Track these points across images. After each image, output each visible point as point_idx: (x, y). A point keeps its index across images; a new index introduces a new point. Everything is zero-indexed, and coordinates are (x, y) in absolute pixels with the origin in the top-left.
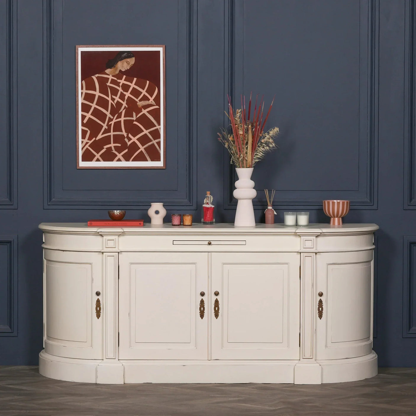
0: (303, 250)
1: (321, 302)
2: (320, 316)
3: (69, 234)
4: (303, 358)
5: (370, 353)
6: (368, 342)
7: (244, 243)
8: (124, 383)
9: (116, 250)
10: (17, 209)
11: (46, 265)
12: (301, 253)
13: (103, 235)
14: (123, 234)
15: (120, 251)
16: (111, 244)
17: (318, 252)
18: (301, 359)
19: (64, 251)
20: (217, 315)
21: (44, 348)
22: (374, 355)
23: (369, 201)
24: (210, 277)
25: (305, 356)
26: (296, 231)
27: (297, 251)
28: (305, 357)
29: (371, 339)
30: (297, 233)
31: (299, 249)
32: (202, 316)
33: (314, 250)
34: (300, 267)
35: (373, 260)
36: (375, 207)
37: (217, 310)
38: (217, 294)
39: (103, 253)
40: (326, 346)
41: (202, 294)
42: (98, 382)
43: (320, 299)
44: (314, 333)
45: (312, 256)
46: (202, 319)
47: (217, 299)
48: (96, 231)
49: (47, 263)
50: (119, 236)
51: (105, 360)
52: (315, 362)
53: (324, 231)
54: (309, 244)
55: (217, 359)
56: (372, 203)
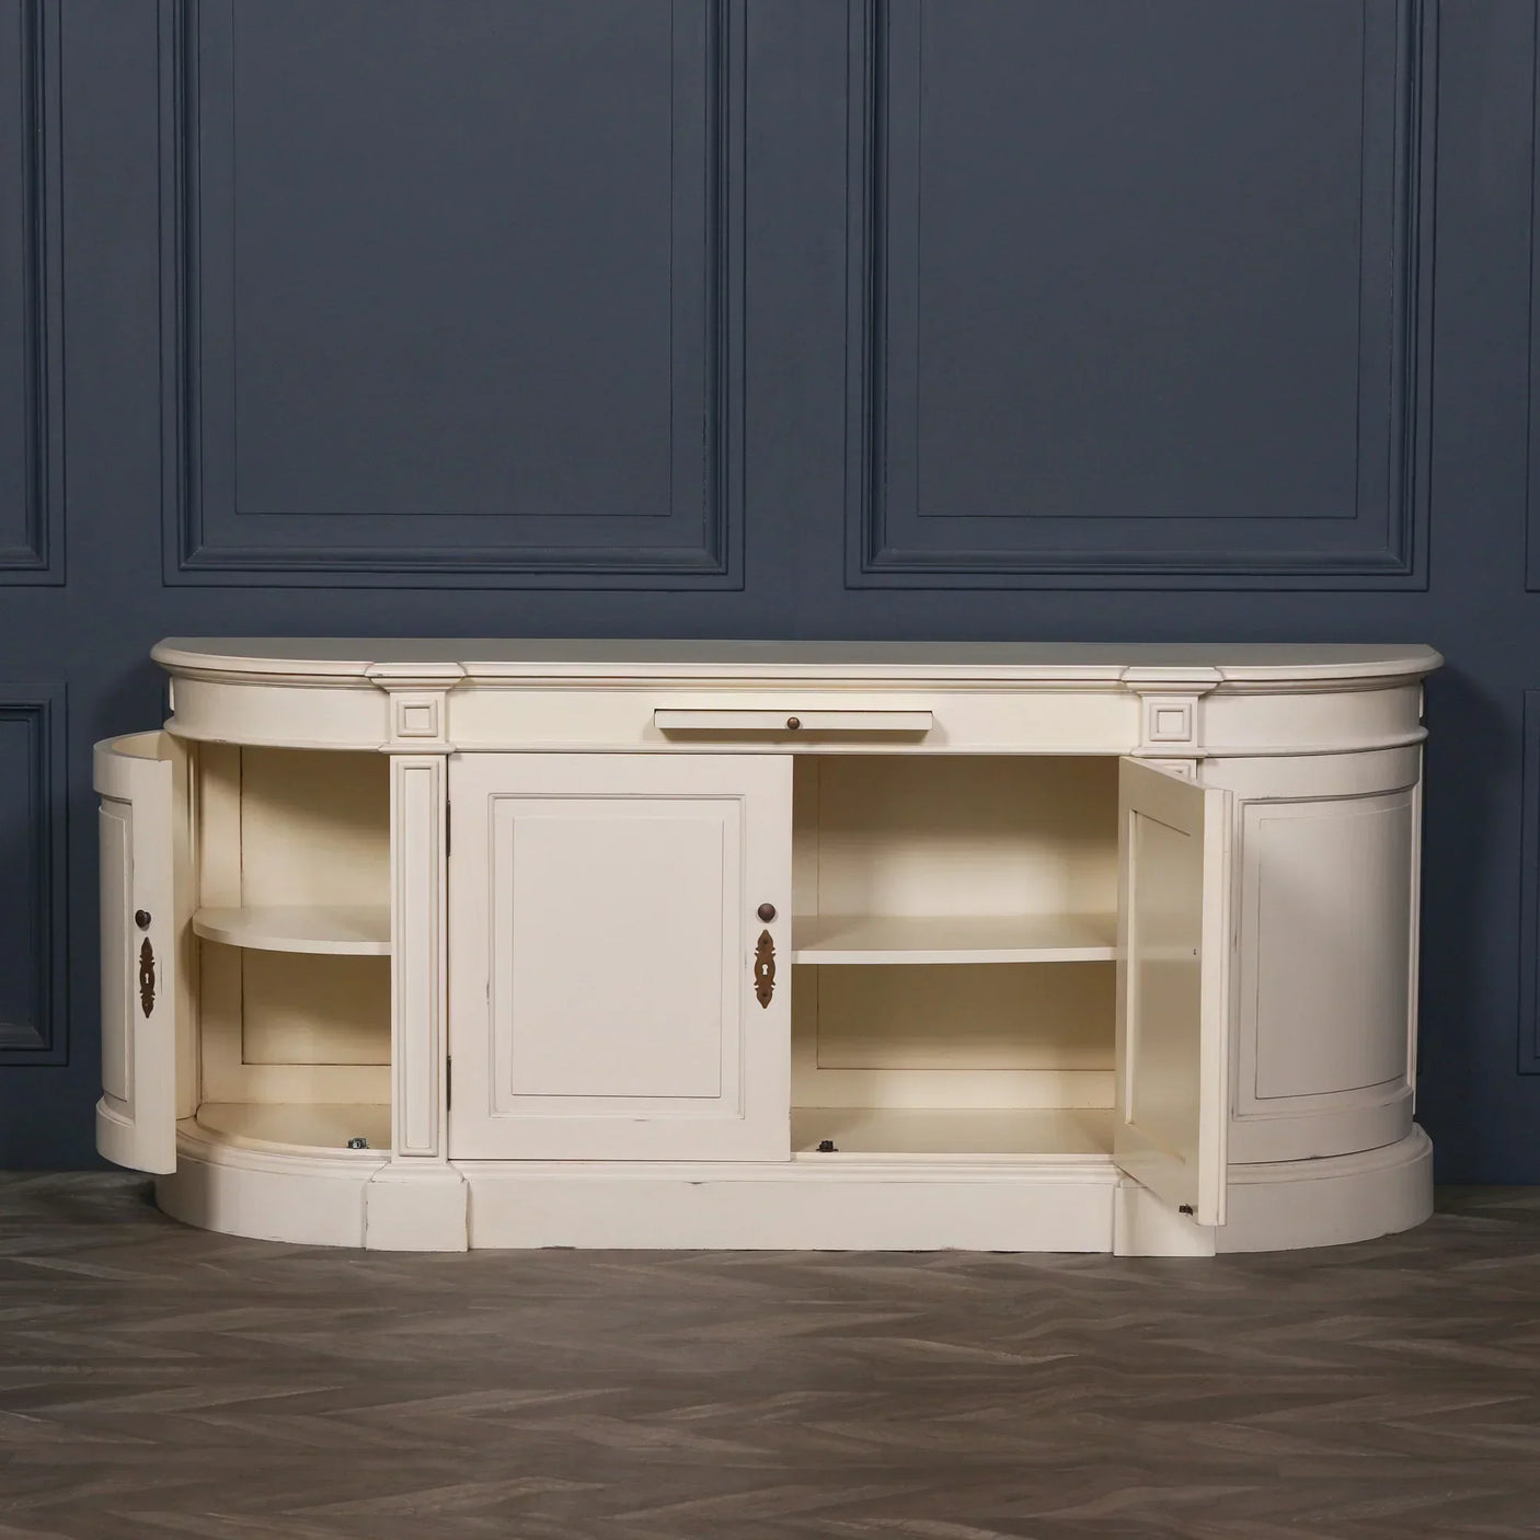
0: (1149, 748)
3: (260, 685)
5: (1404, 1134)
6: (1398, 1093)
8: (469, 1249)
9: (439, 744)
10: (64, 586)
13: (386, 688)
14: (465, 684)
15: (454, 750)
16: (418, 722)
17: (1206, 754)
19: (241, 746)
22: (1421, 1143)
23: (1394, 558)
26: (1121, 675)
27: (1128, 751)
29: (1409, 1083)
30: (1129, 684)
31: (1137, 744)
32: (765, 995)
33: (1190, 749)
35: (1420, 782)
36: (1418, 581)
39: (388, 756)
40: (1236, 1113)
41: (767, 914)
42: (371, 1245)
45: (1185, 768)
46: (765, 1007)
48: (360, 672)
50: (448, 691)
51: (395, 1159)
53: (1229, 677)
54: (1172, 725)
56: (1409, 563)
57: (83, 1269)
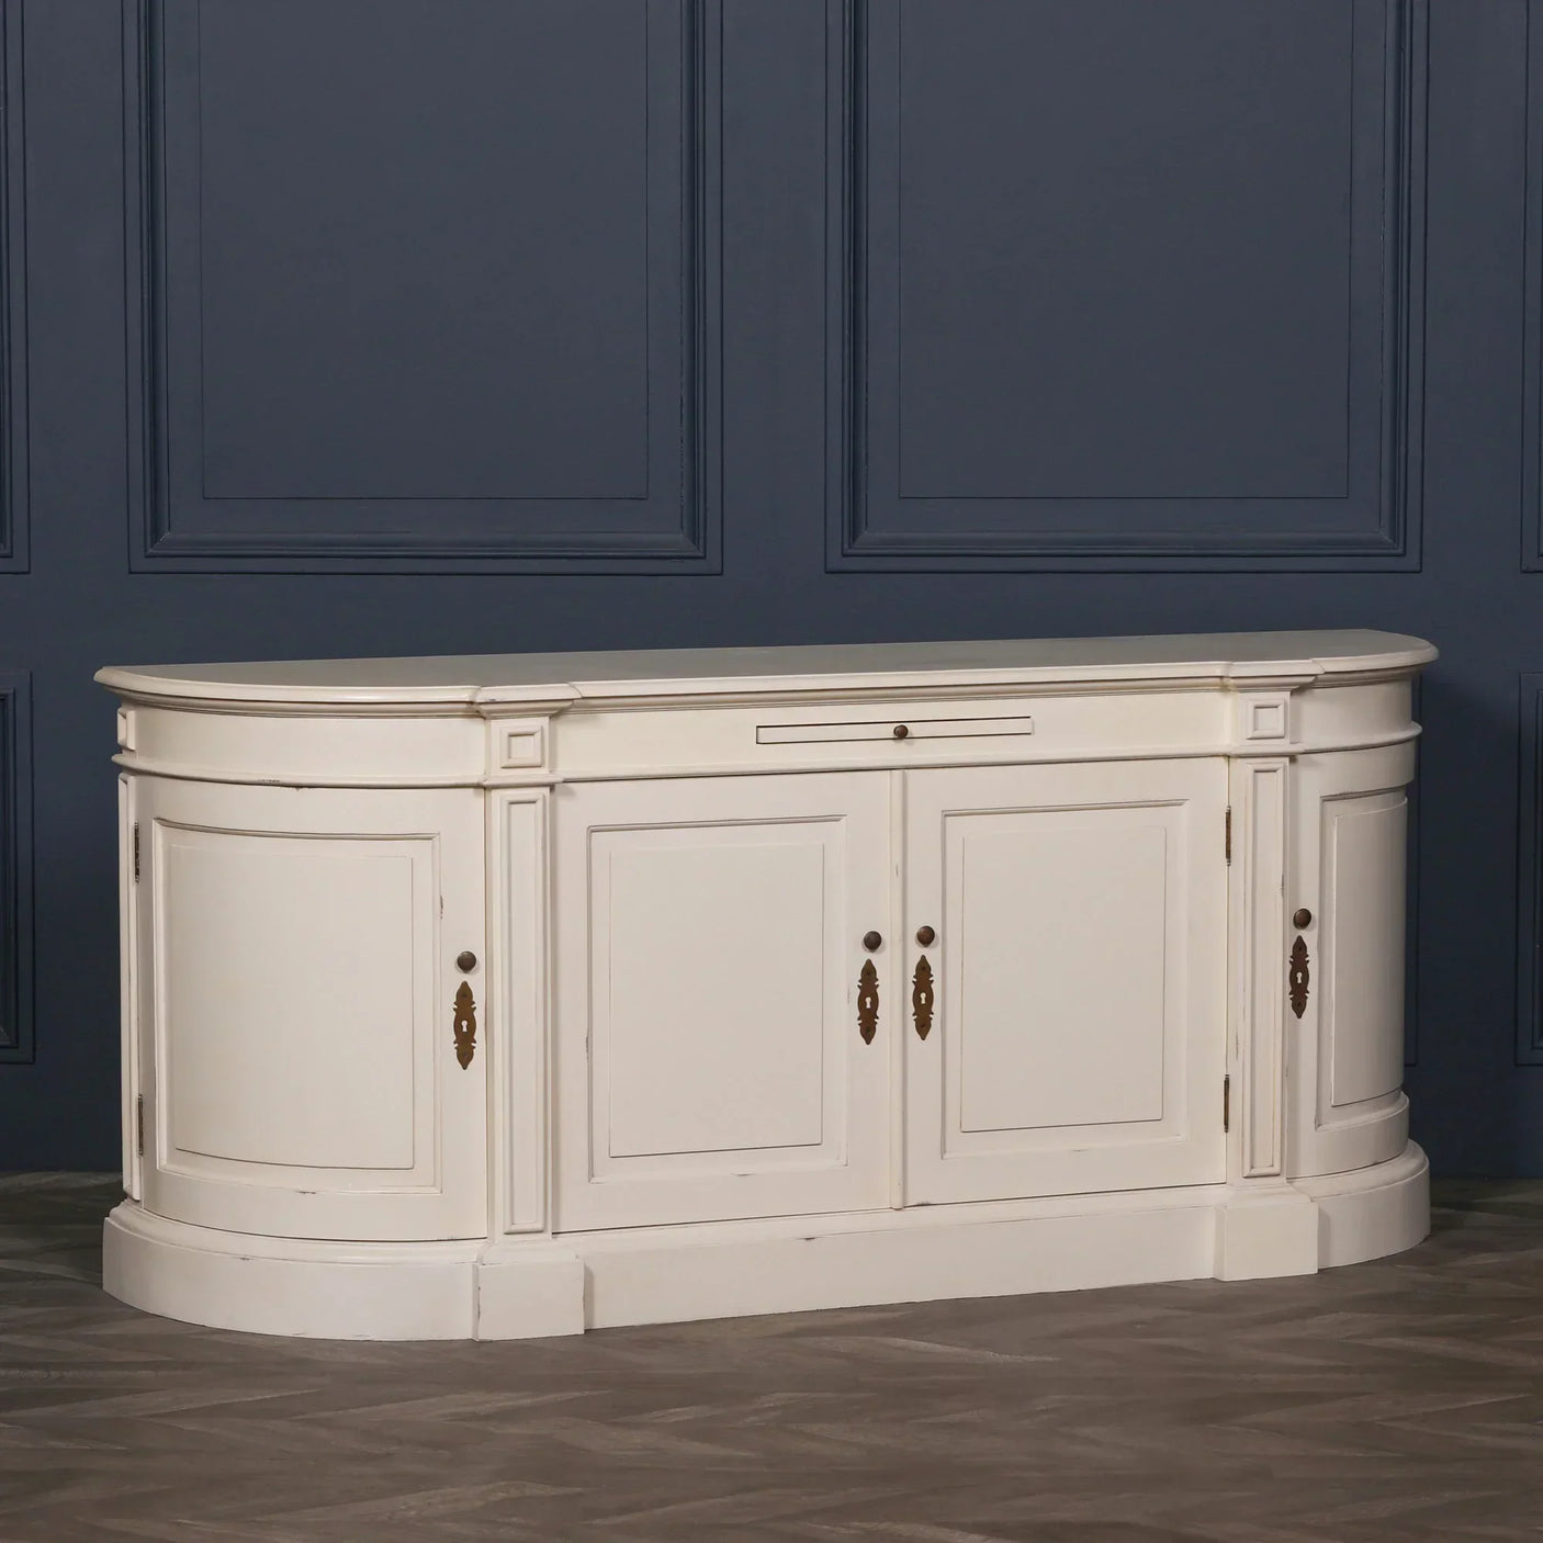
0: (1247, 746)
1: (1300, 948)
2: (1299, 1004)
4: (1247, 1174)
8: (587, 1331)
9: (543, 775)
10: (28, 573)
11: (166, 847)
12: (1233, 760)
13: (489, 714)
15: (561, 779)
16: (523, 750)
18: (1237, 1181)
23: (1387, 538)
24: (899, 871)
25: (1253, 1168)
26: (1225, 671)
27: (1221, 751)
28: (1254, 1172)
30: (1228, 680)
32: (868, 1031)
33: (1284, 746)
34: (1229, 814)
36: (1411, 561)
37: (923, 1002)
38: (926, 938)
39: (488, 789)
40: (1318, 1122)
43: (1300, 939)
45: (1280, 767)
46: (868, 1043)
47: (923, 957)
48: (466, 699)
49: (175, 839)
50: (553, 715)
51: (500, 1238)
52: (1285, 1190)
53: (1326, 669)
55: (925, 1202)
56: (1401, 545)
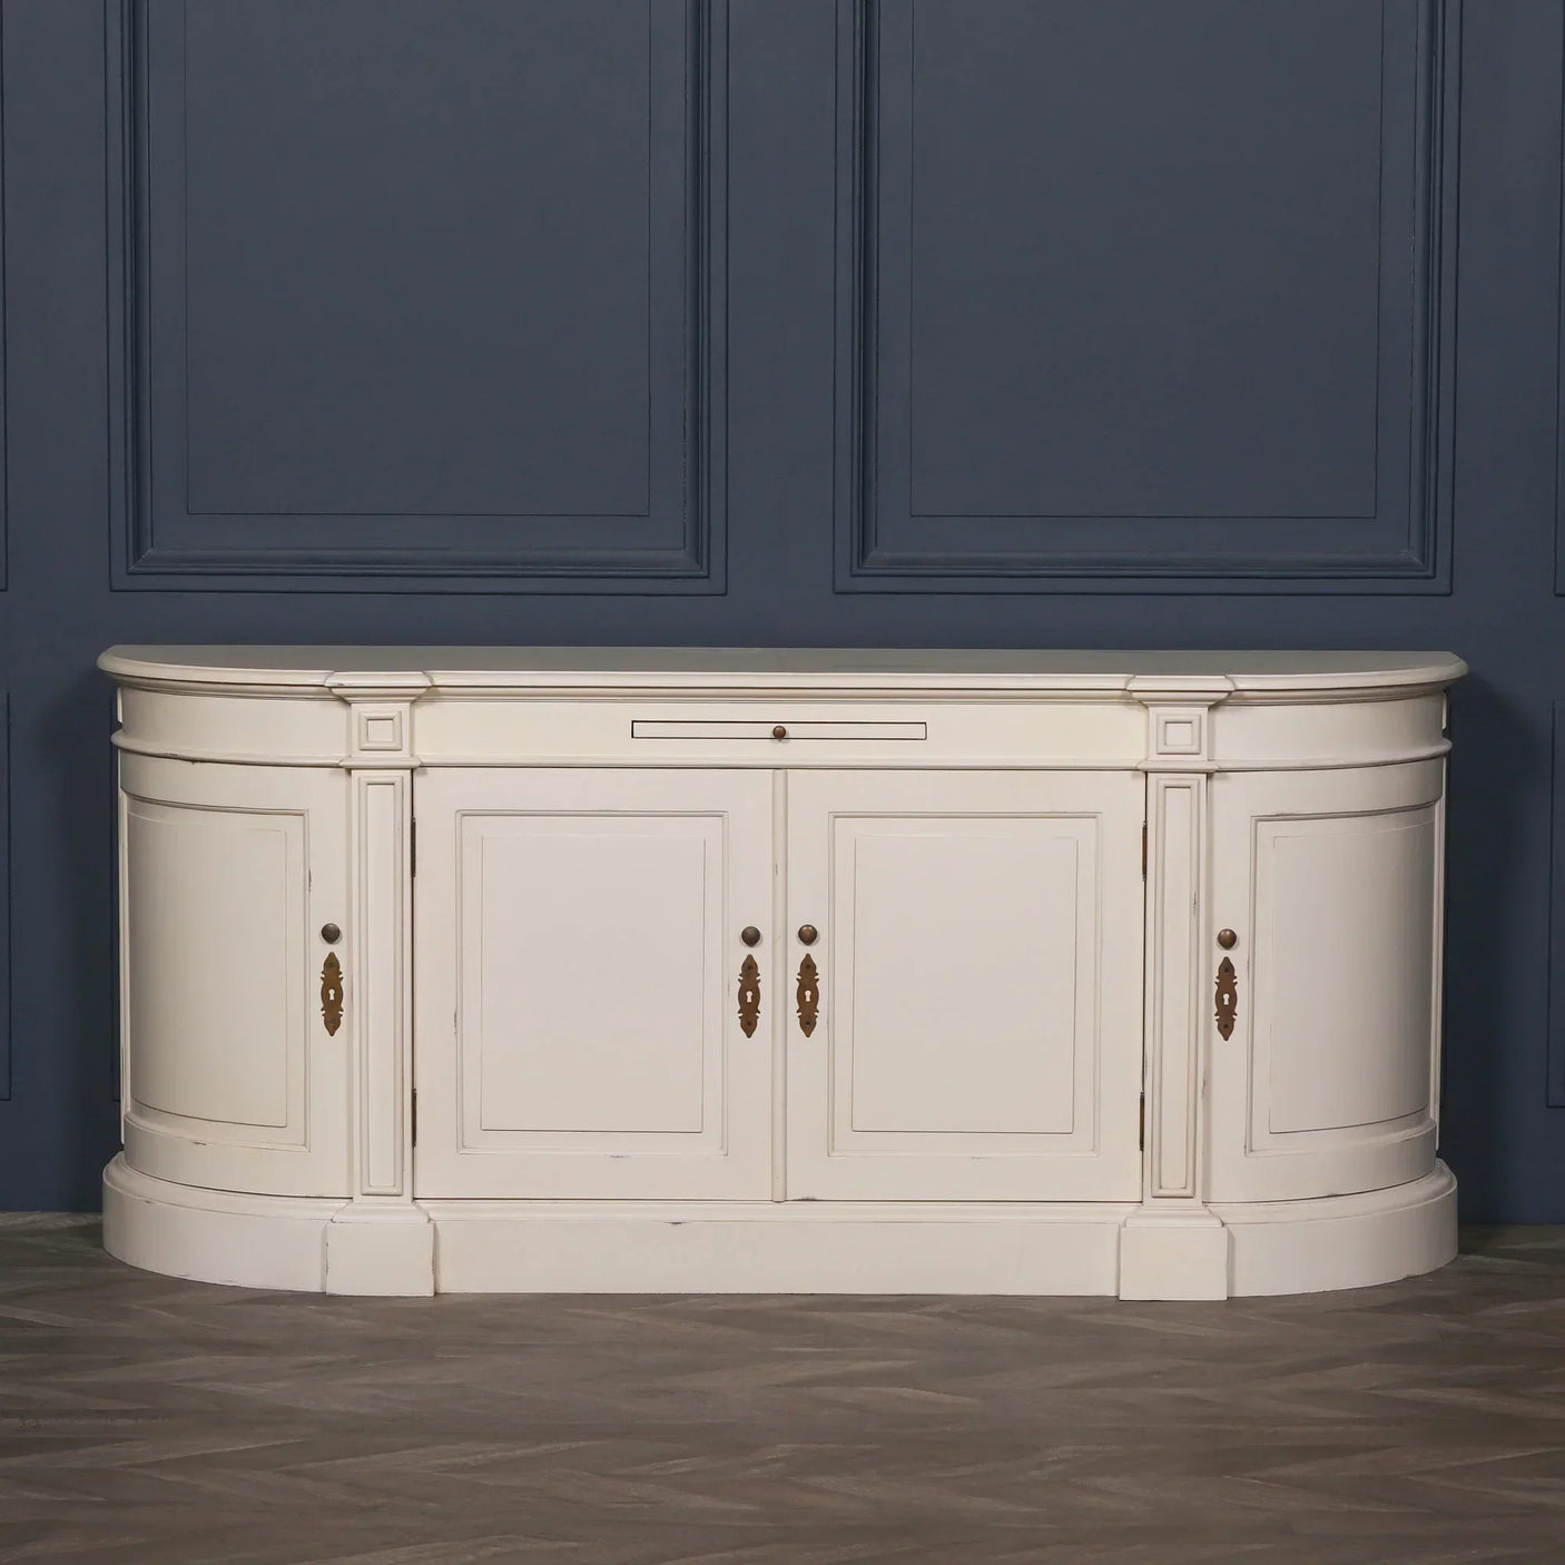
0: (1156, 761)
1: (1227, 969)
2: (1226, 1026)
4: (1155, 1194)
5: (1427, 1171)
6: (1420, 1128)
7: (918, 731)
8: (436, 1294)
9: (403, 758)
10: (5, 590)
11: (128, 815)
12: (1149, 775)
13: (348, 699)
14: (431, 694)
15: (419, 764)
16: (381, 734)
17: (1217, 768)
18: (1148, 1199)
19: (194, 761)
20: (808, 1024)
21: (121, 1148)
22: (1444, 1181)
23: (1416, 560)
24: (781, 869)
25: (1161, 1188)
26: (1127, 684)
27: (1134, 765)
28: (1162, 1192)
29: (1432, 1116)
30: (1134, 694)
31: (1142, 758)
32: (749, 1024)
33: (1200, 762)
34: (1145, 829)
35: (1443, 798)
36: (1441, 584)
37: (808, 999)
38: (808, 936)
39: (349, 770)
40: (1249, 1149)
41: (751, 937)
42: (332, 1289)
43: (1226, 960)
44: (1200, 1094)
45: (1194, 784)
46: (749, 1036)
47: (808, 956)
48: (319, 682)
49: (132, 808)
50: (413, 702)
51: (358, 1198)
52: (1201, 1212)
53: (1241, 686)
54: (1180, 737)
55: (810, 1197)
56: (1431, 568)
57: (26, 1315)
